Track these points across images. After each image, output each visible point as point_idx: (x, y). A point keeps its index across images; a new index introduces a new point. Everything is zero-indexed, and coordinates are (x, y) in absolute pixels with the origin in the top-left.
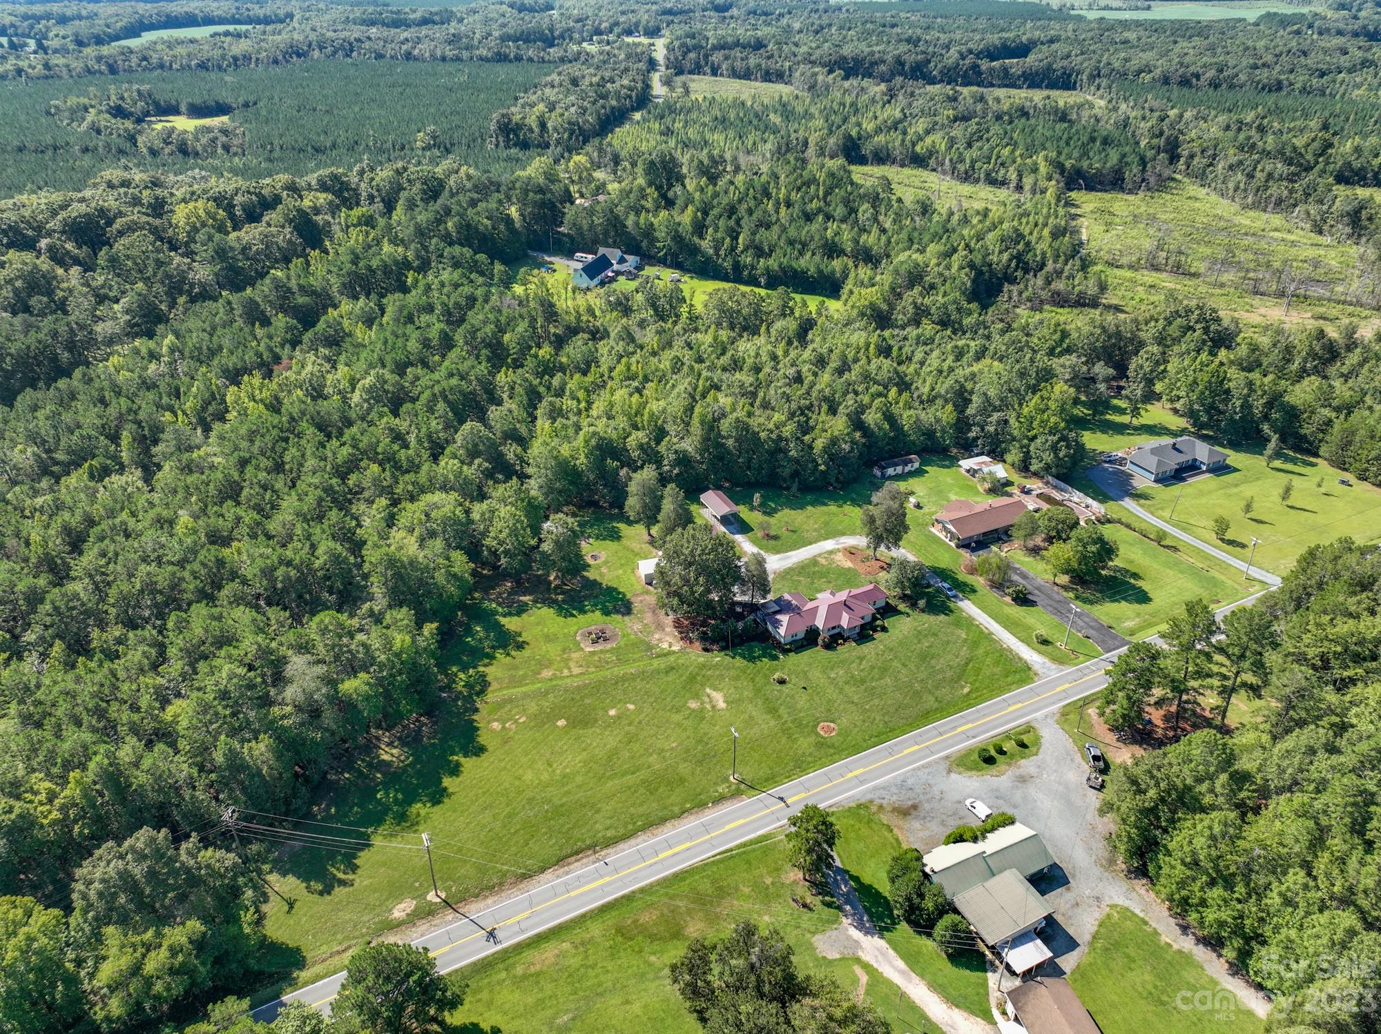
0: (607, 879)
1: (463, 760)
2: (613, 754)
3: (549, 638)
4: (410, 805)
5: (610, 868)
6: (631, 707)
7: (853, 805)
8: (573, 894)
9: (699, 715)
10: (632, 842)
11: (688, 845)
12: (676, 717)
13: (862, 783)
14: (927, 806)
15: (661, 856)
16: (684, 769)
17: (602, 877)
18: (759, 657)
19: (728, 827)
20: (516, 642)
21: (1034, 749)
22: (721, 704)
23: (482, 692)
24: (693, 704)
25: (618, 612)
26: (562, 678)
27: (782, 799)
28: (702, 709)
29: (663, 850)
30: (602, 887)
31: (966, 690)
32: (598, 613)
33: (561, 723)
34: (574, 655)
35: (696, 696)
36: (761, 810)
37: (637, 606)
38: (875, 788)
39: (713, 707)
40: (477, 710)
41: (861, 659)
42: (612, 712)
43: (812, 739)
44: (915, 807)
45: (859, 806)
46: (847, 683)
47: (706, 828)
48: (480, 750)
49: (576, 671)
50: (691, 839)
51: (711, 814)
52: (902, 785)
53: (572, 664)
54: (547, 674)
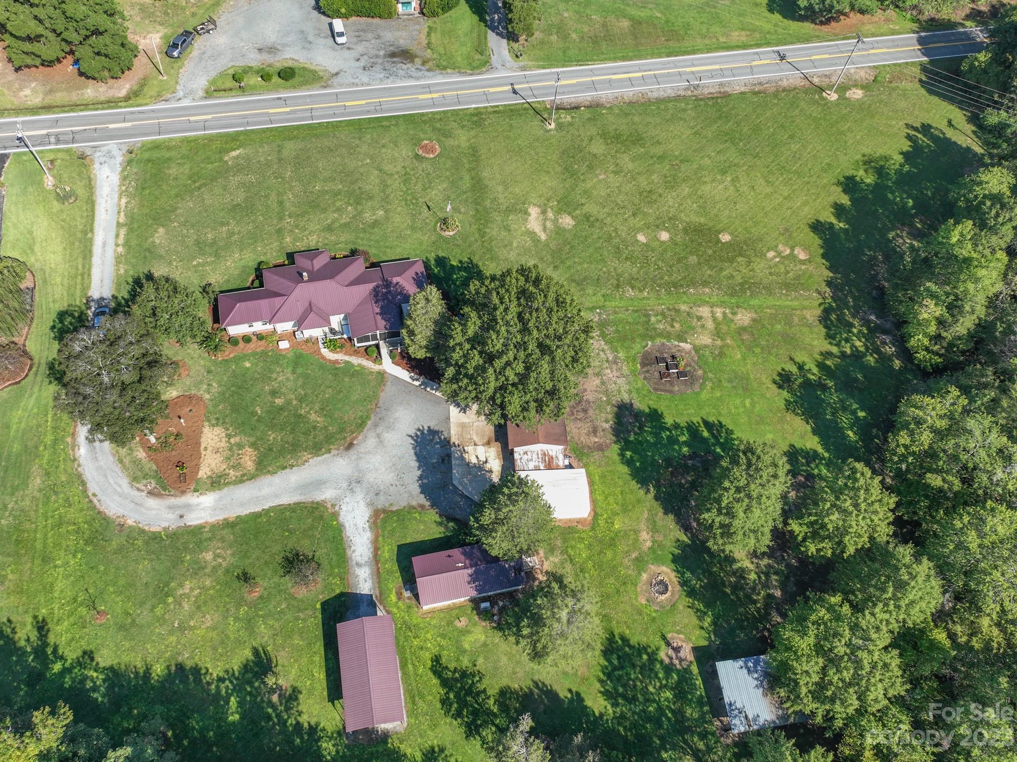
0: (688, 70)
1: (833, 220)
2: (671, 183)
3: (742, 384)
4: (876, 184)
5: (684, 77)
6: (641, 238)
7: (449, 71)
8: (717, 67)
9: (566, 205)
10: (662, 94)
11: (614, 77)
12: (591, 208)
13: (429, 86)
14: (382, 53)
15: (640, 74)
16: (598, 148)
17: (693, 72)
18: (460, 269)
19: (574, 81)
20: (791, 391)
21: (231, 72)
22: (534, 212)
23: (827, 312)
24: (567, 221)
25: (637, 415)
26: (722, 304)
27: (515, 92)
28: (559, 212)
29: (637, 79)
30: (693, 65)
31: (234, 154)
32: (669, 420)
33: (725, 238)
34: (705, 340)
35: (559, 231)
36: (538, 88)
37: (605, 420)
38: (417, 79)
39: (544, 212)
40: (829, 284)
41: (329, 229)
42: (664, 236)
43: (450, 142)
44: (393, 55)
45: (445, 68)
46: (371, 198)
47: (593, 86)
48: (817, 227)
49: (705, 311)
50: (610, 81)
51: (586, 97)
52: (390, 75)
53: (710, 325)
54: (744, 318)
